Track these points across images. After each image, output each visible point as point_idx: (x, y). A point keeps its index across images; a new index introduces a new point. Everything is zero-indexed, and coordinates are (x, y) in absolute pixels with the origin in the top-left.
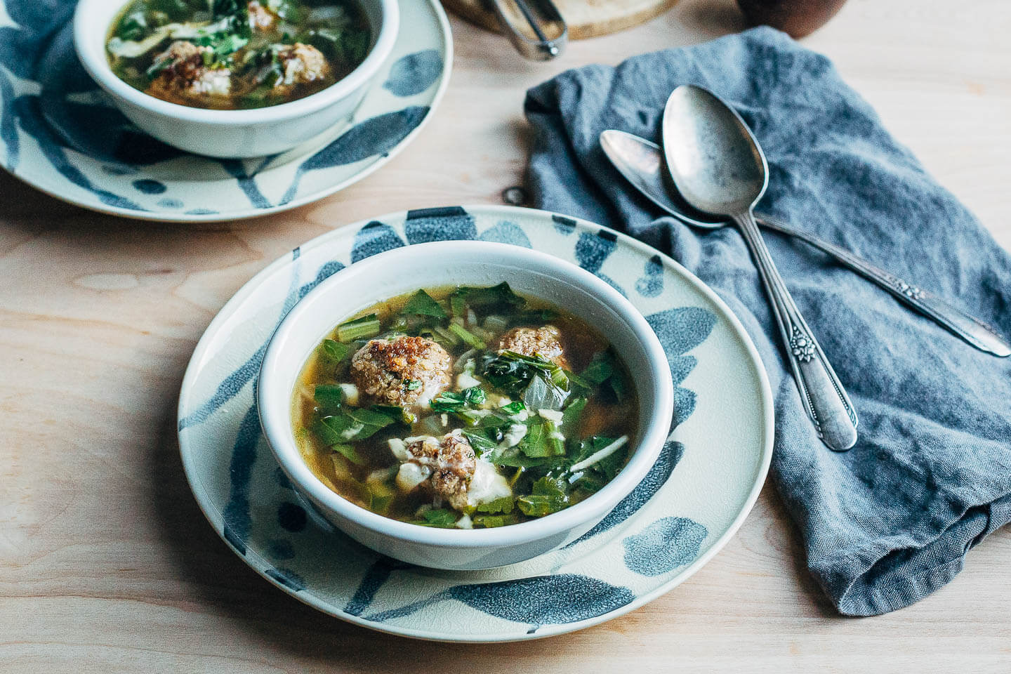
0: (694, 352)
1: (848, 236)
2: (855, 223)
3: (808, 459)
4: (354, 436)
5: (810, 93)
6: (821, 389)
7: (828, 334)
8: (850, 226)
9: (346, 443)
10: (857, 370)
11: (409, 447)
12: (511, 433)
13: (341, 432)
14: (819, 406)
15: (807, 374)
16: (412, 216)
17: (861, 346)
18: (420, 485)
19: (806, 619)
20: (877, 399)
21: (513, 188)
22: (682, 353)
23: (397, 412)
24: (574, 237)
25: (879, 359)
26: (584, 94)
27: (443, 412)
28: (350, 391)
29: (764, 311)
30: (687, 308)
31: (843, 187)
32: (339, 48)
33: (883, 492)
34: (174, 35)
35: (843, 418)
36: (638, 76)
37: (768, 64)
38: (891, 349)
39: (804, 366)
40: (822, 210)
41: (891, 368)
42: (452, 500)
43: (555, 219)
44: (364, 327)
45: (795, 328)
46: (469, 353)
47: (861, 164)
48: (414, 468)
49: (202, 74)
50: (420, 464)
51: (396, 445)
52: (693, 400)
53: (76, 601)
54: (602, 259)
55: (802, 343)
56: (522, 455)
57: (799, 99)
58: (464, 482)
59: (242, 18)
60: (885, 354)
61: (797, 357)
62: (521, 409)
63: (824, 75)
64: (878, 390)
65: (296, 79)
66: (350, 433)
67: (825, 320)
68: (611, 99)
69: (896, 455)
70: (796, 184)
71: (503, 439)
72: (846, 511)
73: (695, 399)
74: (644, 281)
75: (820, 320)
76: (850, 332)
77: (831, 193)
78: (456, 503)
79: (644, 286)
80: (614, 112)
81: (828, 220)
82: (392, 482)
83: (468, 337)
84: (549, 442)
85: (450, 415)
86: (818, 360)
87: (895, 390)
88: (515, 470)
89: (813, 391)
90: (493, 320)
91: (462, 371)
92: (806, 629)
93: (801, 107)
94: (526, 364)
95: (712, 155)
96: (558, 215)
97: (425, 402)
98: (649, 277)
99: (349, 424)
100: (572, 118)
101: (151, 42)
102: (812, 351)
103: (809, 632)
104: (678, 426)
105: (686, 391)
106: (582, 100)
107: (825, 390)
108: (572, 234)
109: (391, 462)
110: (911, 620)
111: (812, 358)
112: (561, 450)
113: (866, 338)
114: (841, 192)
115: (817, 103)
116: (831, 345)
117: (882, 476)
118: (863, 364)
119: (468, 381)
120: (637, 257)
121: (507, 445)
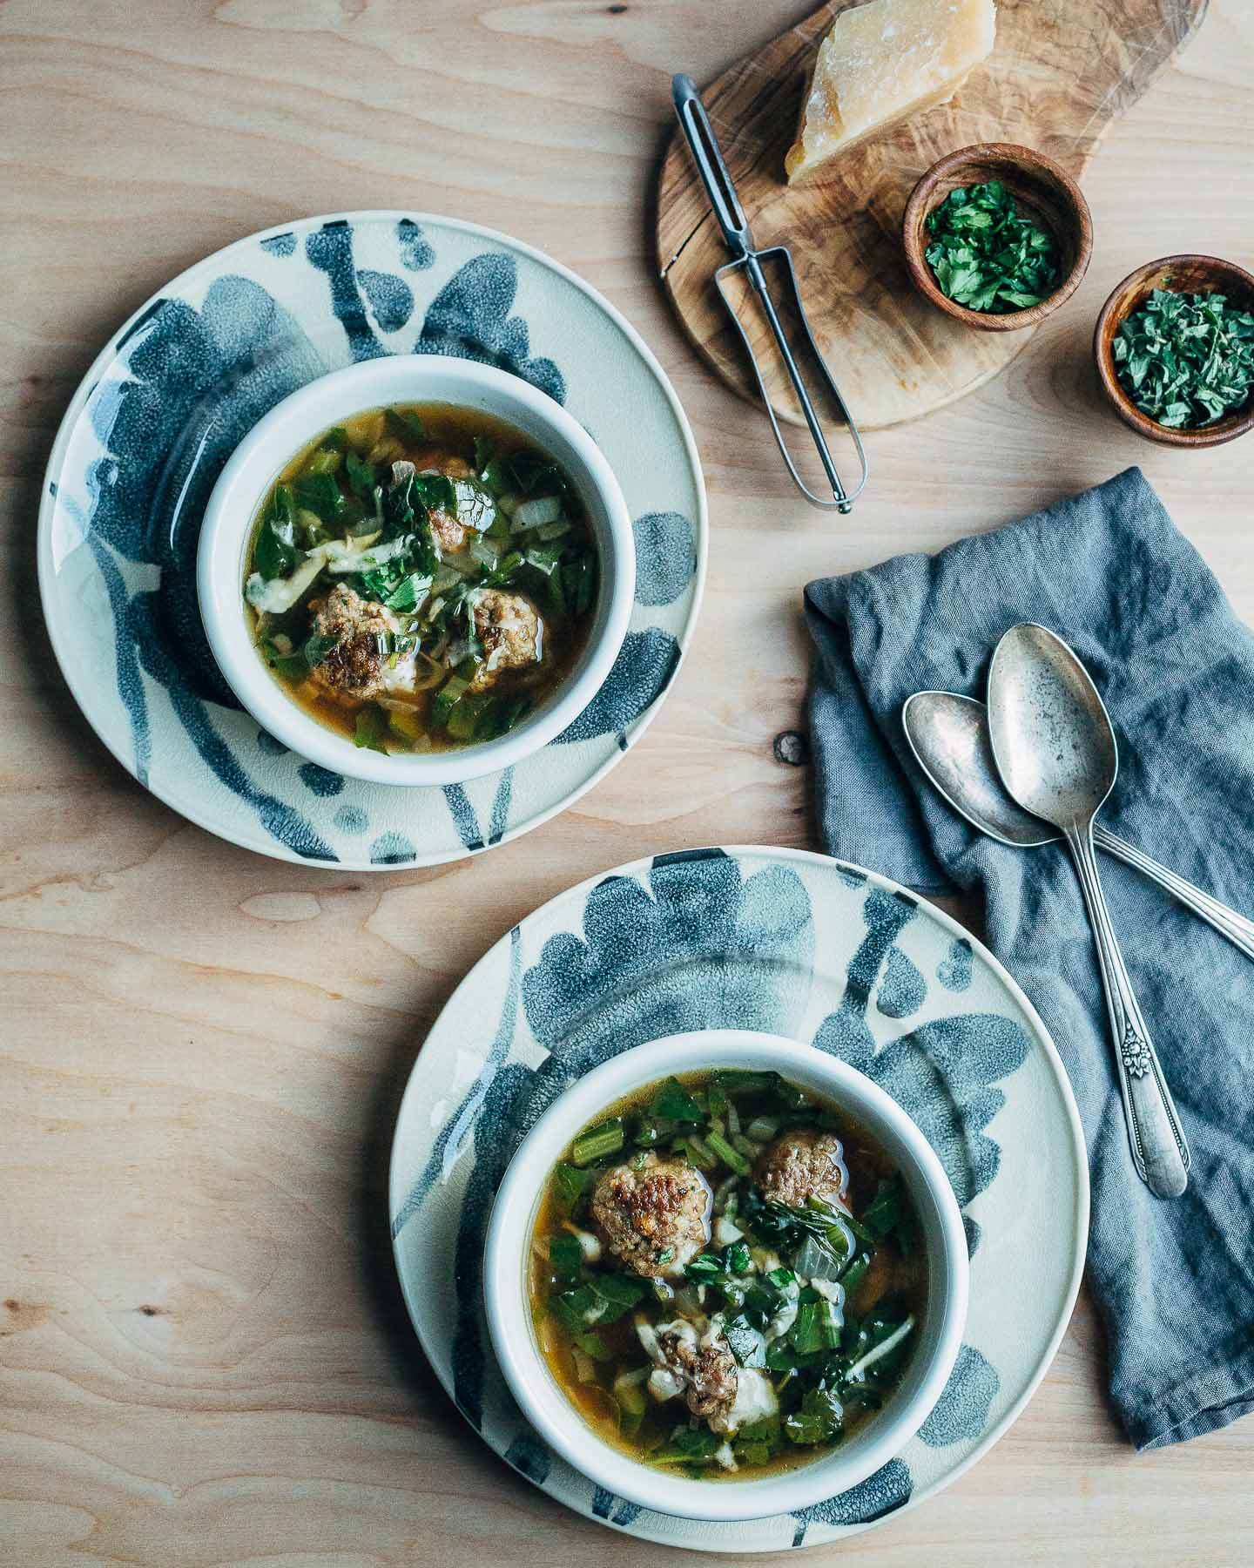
0: (1002, 1084)
1: (1212, 864)
2: (1223, 844)
3: (1123, 1253)
4: (598, 1320)
5: (1186, 646)
6: (1152, 1119)
7: (1170, 1032)
8: (1215, 847)
9: (589, 1329)
10: (1199, 1088)
11: (662, 1340)
12: (779, 1318)
13: (581, 1313)
14: (1146, 1140)
15: (1136, 1096)
16: (659, 863)
17: (1207, 1057)
18: (674, 1397)
19: (1102, 1445)
20: (1218, 1126)
21: (789, 733)
22: (988, 1083)
23: (645, 1284)
24: (863, 893)
25: (1227, 1077)
26: (885, 639)
27: (699, 1283)
28: (590, 1245)
29: (1093, 993)
30: (998, 1017)
31: (1214, 794)
32: (556, 590)
33: (1207, 1287)
34: (335, 568)
35: (1173, 1160)
36: (959, 601)
37: (1137, 574)
38: (1243, 1061)
39: (1135, 1082)
40: (1183, 825)
41: (1240, 1089)
42: (710, 1422)
43: (839, 868)
44: (604, 1140)
45: (1129, 1027)
46: (731, 1182)
47: (1240, 774)
48: (668, 1377)
49: (377, 668)
50: (673, 1374)
51: (647, 1334)
52: (996, 1159)
53: (295, 1417)
54: (897, 927)
55: (1136, 1049)
56: (790, 1351)
57: (1171, 655)
58: (724, 1406)
59: (423, 538)
60: (1235, 1069)
61: (1127, 1068)
62: (791, 1279)
63: (1208, 618)
64: (1221, 1115)
65: (502, 662)
66: (593, 1315)
67: (1167, 1015)
68: (920, 639)
69: (1229, 1240)
70: (1153, 790)
71: (770, 1325)
72: (1160, 1315)
73: (1000, 1156)
74: (948, 967)
75: (1161, 1014)
76: (1195, 1034)
77: (1197, 802)
78: (715, 1427)
79: (947, 973)
80: (923, 657)
81: (1189, 839)
82: (643, 1387)
83: (729, 1155)
84: (823, 1330)
85: (709, 1290)
86: (1152, 1076)
87: (1241, 1118)
88: (782, 1374)
89: (1142, 1120)
90: (761, 1126)
91: (722, 1215)
92: (1100, 1459)
93: (1174, 665)
94: (798, 1223)
95: (1050, 712)
96: (845, 864)
97: (678, 1268)
98: (954, 963)
99: (592, 1303)
100: (868, 672)
101: (305, 578)
102: (1145, 1061)
103: (1103, 1464)
104: (976, 1197)
105: (991, 1143)
106: (882, 648)
107: (1157, 1120)
108: (861, 889)
109: (641, 1360)
110: (1217, 1448)
111: (1145, 1073)
112: (835, 1341)
113: (1214, 1047)
114: (1208, 801)
115: (1193, 658)
116: (1170, 1052)
117: (1210, 1266)
118: (1207, 1080)
119: (729, 1233)
120: (941, 934)
121: (774, 1334)
